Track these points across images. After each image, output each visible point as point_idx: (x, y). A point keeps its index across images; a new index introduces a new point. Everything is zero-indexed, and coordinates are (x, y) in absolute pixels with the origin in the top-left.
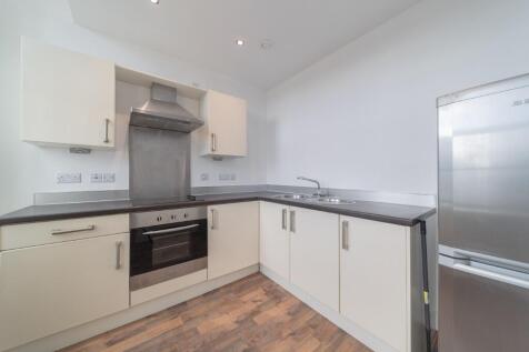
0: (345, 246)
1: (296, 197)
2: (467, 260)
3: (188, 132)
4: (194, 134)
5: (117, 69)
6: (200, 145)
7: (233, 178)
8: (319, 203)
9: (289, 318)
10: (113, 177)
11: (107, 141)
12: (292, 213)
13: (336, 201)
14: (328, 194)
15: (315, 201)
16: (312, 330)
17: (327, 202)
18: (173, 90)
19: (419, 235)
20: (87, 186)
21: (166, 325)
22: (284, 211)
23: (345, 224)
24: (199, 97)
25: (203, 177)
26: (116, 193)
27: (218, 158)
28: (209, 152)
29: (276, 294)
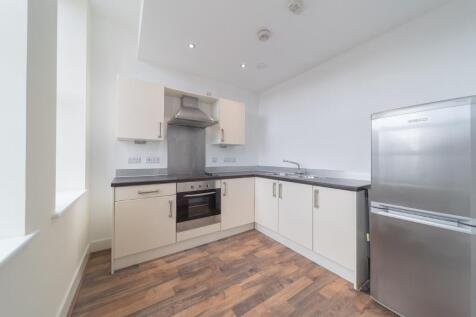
0: (317, 206)
1: (282, 175)
2: (386, 209)
3: (204, 128)
4: (208, 129)
5: (166, 89)
6: (212, 137)
7: (234, 161)
8: (300, 178)
9: (277, 255)
10: (158, 159)
11: (160, 137)
12: (280, 185)
13: (311, 177)
14: (306, 172)
15: (297, 177)
16: (293, 262)
17: (305, 178)
18: (195, 99)
19: (363, 198)
20: (143, 165)
21: (199, 255)
22: (274, 184)
23: (317, 192)
24: (212, 103)
25: (213, 160)
26: (161, 170)
27: (224, 146)
28: (219, 142)
29: (267, 242)
